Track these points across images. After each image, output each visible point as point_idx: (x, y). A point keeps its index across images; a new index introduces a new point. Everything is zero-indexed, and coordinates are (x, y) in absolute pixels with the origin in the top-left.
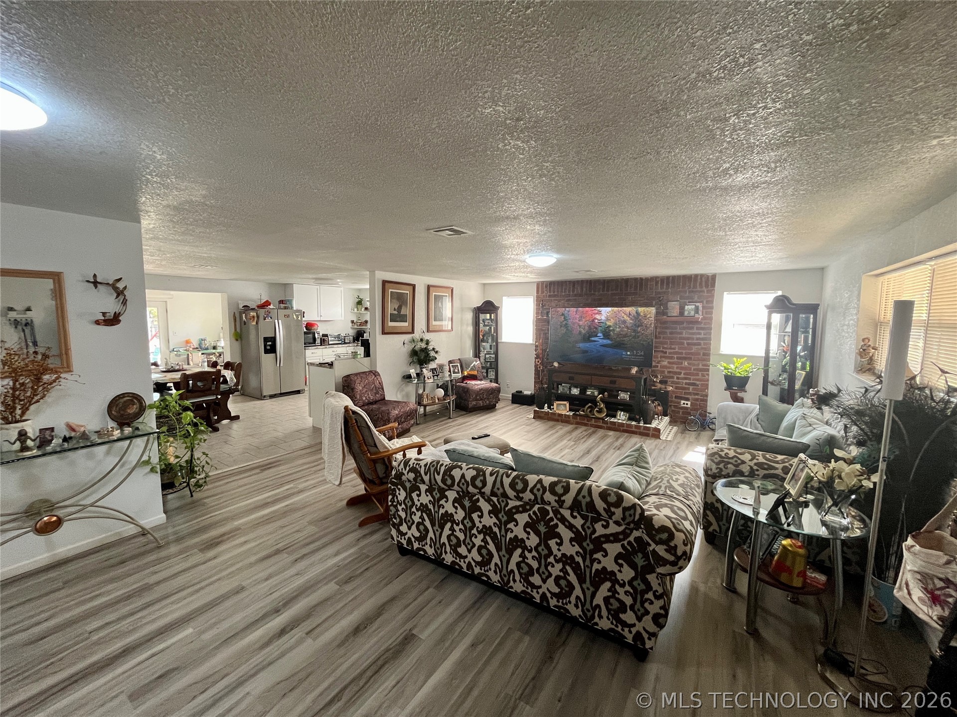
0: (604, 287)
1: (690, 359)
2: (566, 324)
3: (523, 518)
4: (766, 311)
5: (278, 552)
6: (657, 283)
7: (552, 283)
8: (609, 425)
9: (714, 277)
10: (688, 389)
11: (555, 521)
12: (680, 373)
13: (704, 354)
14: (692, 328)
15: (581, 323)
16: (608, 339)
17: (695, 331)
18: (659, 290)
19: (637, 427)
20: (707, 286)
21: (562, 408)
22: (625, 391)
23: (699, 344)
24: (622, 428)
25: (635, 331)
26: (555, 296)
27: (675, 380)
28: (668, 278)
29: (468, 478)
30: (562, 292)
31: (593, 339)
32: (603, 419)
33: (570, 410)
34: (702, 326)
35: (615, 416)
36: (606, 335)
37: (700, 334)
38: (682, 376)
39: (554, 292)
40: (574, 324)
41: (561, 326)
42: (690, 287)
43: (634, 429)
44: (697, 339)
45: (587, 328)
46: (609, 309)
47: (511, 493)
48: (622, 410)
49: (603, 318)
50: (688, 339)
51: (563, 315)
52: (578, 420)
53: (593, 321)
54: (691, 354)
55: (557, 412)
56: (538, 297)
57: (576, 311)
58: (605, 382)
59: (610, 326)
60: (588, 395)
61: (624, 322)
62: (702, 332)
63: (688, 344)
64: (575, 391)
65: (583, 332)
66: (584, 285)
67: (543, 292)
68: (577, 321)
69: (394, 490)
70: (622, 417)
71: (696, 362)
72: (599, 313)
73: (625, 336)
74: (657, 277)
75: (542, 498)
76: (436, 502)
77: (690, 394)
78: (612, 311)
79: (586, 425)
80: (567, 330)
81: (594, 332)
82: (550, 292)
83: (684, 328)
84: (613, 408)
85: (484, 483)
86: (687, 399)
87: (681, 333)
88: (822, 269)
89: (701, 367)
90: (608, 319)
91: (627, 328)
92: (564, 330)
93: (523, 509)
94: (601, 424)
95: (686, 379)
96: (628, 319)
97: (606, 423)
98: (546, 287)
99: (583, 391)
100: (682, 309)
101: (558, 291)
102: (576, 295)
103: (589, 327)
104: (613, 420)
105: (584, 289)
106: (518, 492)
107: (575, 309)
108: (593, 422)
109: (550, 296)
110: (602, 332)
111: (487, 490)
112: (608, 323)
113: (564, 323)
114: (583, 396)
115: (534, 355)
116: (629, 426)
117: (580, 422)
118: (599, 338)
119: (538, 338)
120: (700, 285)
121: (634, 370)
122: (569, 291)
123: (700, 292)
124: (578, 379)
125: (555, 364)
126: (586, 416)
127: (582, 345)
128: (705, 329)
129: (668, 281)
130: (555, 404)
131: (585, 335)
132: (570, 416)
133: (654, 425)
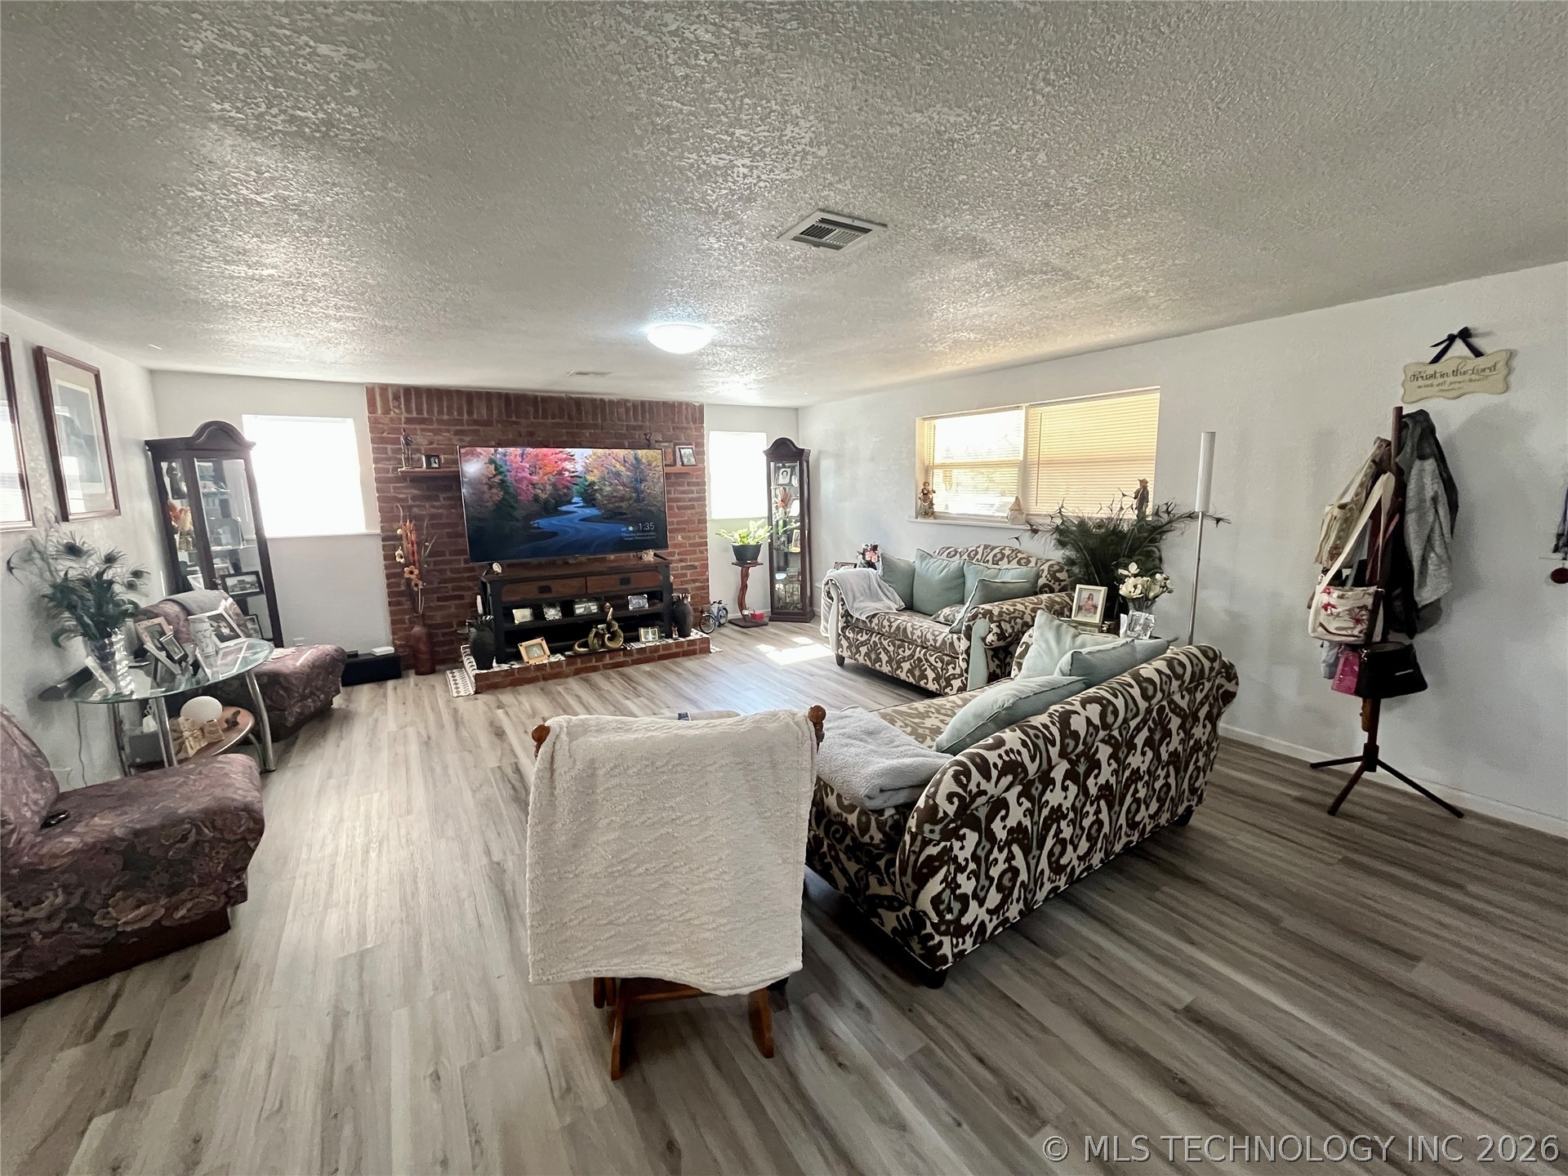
0: (536, 411)
1: (683, 530)
2: (503, 481)
4: (764, 458)
6: (627, 410)
7: (410, 393)
8: (636, 656)
9: (701, 408)
10: (685, 575)
12: (673, 554)
13: (700, 521)
14: (681, 485)
15: (535, 478)
16: (594, 506)
17: (686, 488)
18: (633, 423)
19: (679, 645)
20: (694, 423)
21: (535, 652)
22: (638, 593)
23: (693, 507)
24: (656, 655)
25: (636, 490)
26: (422, 421)
28: (643, 403)
30: (440, 412)
31: (564, 508)
32: (619, 650)
33: (553, 652)
34: (694, 480)
35: (637, 639)
36: (589, 499)
37: (692, 492)
38: (676, 557)
39: (419, 411)
40: (520, 480)
41: (491, 487)
42: (673, 422)
43: (674, 650)
44: (691, 500)
45: (549, 487)
46: (589, 451)
48: (646, 626)
49: (579, 468)
50: (678, 500)
51: (492, 461)
52: (579, 665)
53: (560, 473)
54: (686, 522)
55: (532, 662)
56: (375, 424)
57: (522, 455)
58: (611, 584)
59: (592, 484)
60: (581, 615)
61: (618, 475)
62: (694, 488)
63: (678, 508)
64: (552, 614)
65: (543, 496)
66: (494, 402)
67: (387, 411)
68: (526, 474)
70: (649, 637)
71: (692, 534)
72: (571, 458)
73: (622, 499)
74: (626, 401)
77: (687, 582)
78: (595, 454)
79: (595, 669)
80: (507, 492)
81: (565, 495)
82: (408, 410)
83: (672, 484)
84: (632, 625)
87: (669, 492)
88: (796, 410)
89: (698, 540)
90: (588, 471)
91: (624, 485)
92: (498, 494)
94: (622, 659)
95: (681, 561)
96: (623, 469)
97: (630, 653)
98: (396, 398)
99: (567, 608)
101: (430, 412)
102: (476, 422)
103: (554, 485)
104: (636, 646)
105: (495, 411)
107: (519, 451)
108: (607, 660)
109: (409, 421)
110: (580, 494)
112: (590, 478)
113: (497, 479)
114: (569, 620)
115: (389, 557)
116: (667, 647)
117: (582, 667)
118: (576, 507)
119: (388, 517)
120: (686, 418)
121: (649, 556)
122: (460, 413)
123: (686, 429)
124: (561, 589)
125: (497, 567)
126: (593, 653)
127: (543, 523)
128: (698, 484)
129: (643, 409)
130: (522, 650)
131: (546, 502)
132: (559, 663)
133: (695, 635)
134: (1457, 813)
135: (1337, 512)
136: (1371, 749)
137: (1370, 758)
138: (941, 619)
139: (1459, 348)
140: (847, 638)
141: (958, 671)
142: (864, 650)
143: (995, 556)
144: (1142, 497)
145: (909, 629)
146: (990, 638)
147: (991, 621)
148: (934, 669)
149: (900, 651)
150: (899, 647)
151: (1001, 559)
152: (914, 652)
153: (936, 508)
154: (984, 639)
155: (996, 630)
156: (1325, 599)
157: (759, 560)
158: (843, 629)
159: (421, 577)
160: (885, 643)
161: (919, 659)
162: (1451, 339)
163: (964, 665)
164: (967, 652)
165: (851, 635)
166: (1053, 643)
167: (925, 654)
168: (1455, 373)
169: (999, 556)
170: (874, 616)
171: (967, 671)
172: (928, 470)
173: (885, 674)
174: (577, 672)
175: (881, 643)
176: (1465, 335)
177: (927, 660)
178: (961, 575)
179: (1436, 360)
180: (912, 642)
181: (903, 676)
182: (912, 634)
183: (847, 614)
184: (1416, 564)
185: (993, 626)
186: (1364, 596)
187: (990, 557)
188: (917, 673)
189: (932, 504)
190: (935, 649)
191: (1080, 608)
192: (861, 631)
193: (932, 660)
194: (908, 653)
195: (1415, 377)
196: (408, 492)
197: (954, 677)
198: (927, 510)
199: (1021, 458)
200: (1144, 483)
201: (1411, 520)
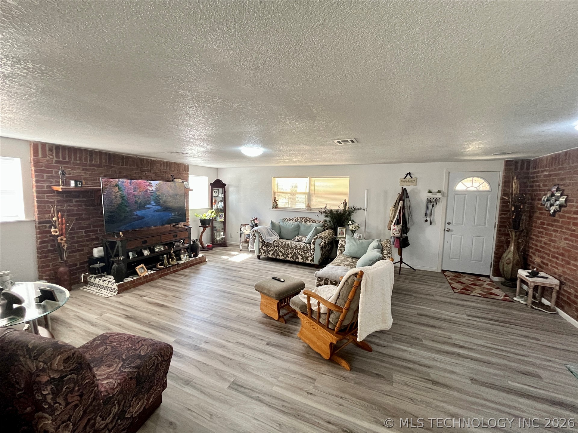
0: (123, 162)
2: (121, 194)
4: (210, 186)
5: (435, 383)
6: (161, 164)
7: (59, 148)
8: (182, 267)
15: (136, 193)
16: (159, 205)
19: (195, 260)
20: (186, 171)
21: (142, 271)
24: (189, 265)
25: (175, 199)
26: (65, 163)
28: (167, 162)
30: (75, 159)
31: (148, 206)
32: (175, 265)
33: (148, 269)
35: (181, 259)
36: (158, 203)
39: (64, 158)
40: (129, 194)
41: (116, 196)
42: (178, 170)
43: (194, 262)
45: (141, 197)
46: (157, 182)
49: (154, 189)
51: (117, 185)
52: (161, 274)
53: (146, 191)
55: (142, 275)
56: (37, 163)
57: (130, 183)
58: (171, 237)
59: (159, 196)
60: (157, 252)
61: (168, 192)
64: (146, 253)
65: (139, 201)
66: (103, 157)
67: (44, 156)
68: (132, 191)
70: (185, 258)
72: (150, 185)
73: (170, 202)
78: (160, 183)
79: (167, 274)
80: (123, 199)
81: (148, 201)
82: (57, 156)
84: (178, 254)
88: (217, 169)
90: (157, 190)
91: (170, 196)
92: (120, 201)
94: (177, 268)
96: (170, 190)
97: (179, 265)
98: (51, 150)
99: (152, 251)
101: (70, 158)
103: (143, 196)
104: (181, 262)
105: (104, 161)
107: (129, 181)
108: (172, 270)
109: (57, 162)
110: (154, 200)
112: (158, 193)
113: (119, 193)
114: (153, 255)
116: (192, 261)
117: (162, 274)
118: (152, 206)
120: (183, 169)
122: (86, 160)
123: (183, 174)
124: (151, 241)
125: (121, 234)
126: (166, 268)
127: (139, 213)
129: (167, 165)
130: (137, 270)
131: (140, 203)
132: (153, 274)
133: (200, 255)
134: (415, 270)
135: (393, 209)
136: (401, 259)
137: (401, 262)
138: (296, 240)
139: (409, 176)
140: (263, 250)
141: (310, 255)
142: (271, 253)
143: (304, 220)
144: (345, 204)
145: (290, 244)
146: (322, 244)
147: (322, 239)
148: (301, 255)
149: (287, 251)
150: (287, 250)
151: (307, 221)
152: (293, 251)
153: (278, 206)
154: (320, 245)
155: (324, 241)
156: (394, 228)
158: (261, 247)
159: (68, 241)
160: (281, 249)
161: (295, 253)
162: (408, 174)
163: (313, 253)
164: (314, 249)
165: (265, 248)
166: (354, 242)
167: (297, 251)
168: (408, 181)
169: (306, 220)
170: (274, 241)
171: (314, 254)
172: (274, 193)
173: (281, 259)
174: (160, 277)
175: (279, 250)
176: (410, 174)
177: (298, 253)
178: (299, 226)
179: (405, 178)
180: (291, 248)
181: (289, 259)
182: (291, 245)
183: (263, 241)
184: (407, 219)
185: (323, 240)
186: (400, 226)
187: (303, 221)
188: (294, 257)
189: (277, 204)
190: (301, 249)
191: (339, 234)
192: (269, 246)
193: (300, 252)
194: (290, 251)
195: (402, 181)
197: (309, 257)
198: (276, 207)
199: (308, 191)
200: (345, 200)
201: (406, 210)
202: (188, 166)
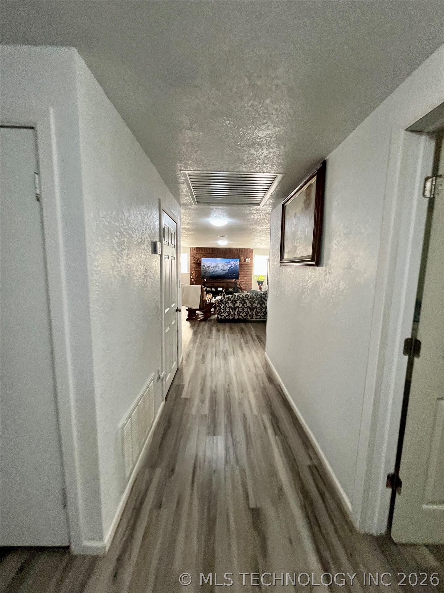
3: (257, 302)
4: (267, 261)
6: (236, 250)
7: (197, 248)
11: (264, 300)
12: (243, 281)
13: (251, 275)
17: (248, 267)
20: (251, 252)
22: (231, 288)
23: (249, 271)
26: (199, 253)
27: (242, 284)
29: (244, 296)
37: (249, 268)
38: (244, 282)
39: (198, 251)
42: (245, 253)
47: (255, 297)
50: (246, 270)
51: (206, 262)
54: (247, 275)
56: (191, 254)
58: (225, 285)
60: (219, 291)
63: (246, 271)
64: (214, 289)
66: (210, 250)
67: (193, 252)
69: (220, 305)
71: (248, 278)
74: (236, 248)
75: (262, 296)
76: (234, 305)
77: (247, 288)
82: (196, 251)
83: (245, 266)
85: (248, 296)
86: (246, 290)
87: (244, 268)
89: (250, 279)
93: (257, 300)
95: (246, 283)
98: (195, 249)
99: (217, 289)
100: (245, 260)
101: (199, 251)
102: (207, 253)
106: (256, 296)
111: (249, 298)
114: (217, 291)
115: (191, 277)
119: (191, 270)
120: (249, 252)
121: (234, 280)
123: (249, 254)
124: (216, 285)
125: (205, 280)
128: (250, 266)
129: (240, 250)
157: (263, 284)
159: (195, 281)
196: (195, 266)
202: (253, 249)
